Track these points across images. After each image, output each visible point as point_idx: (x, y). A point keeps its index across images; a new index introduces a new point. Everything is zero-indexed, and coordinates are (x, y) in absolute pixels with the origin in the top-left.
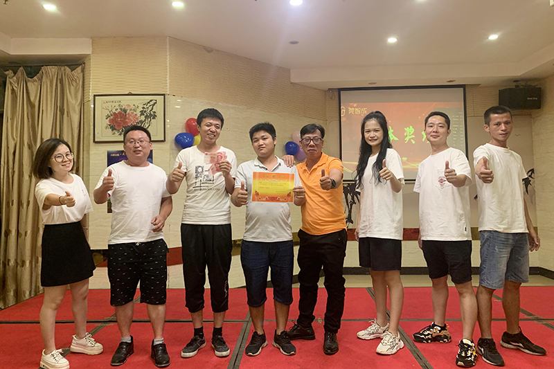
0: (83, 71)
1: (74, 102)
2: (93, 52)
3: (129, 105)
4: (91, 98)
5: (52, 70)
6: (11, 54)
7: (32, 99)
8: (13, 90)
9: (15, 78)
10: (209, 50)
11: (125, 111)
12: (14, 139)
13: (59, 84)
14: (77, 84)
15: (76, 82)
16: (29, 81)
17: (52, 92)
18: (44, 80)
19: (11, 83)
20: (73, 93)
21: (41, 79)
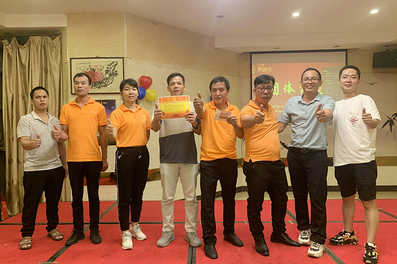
0: (60, 39)
1: (55, 64)
2: (68, 25)
3: (96, 66)
4: (68, 60)
5: (37, 39)
6: (7, 26)
8: (9, 54)
9: (10, 45)
10: (155, 23)
11: (94, 70)
12: (11, 92)
13: (43, 50)
14: (57, 50)
15: (56, 48)
16: (20, 48)
17: (38, 56)
18: (32, 45)
19: (7, 49)
20: (54, 56)
21: (29, 46)
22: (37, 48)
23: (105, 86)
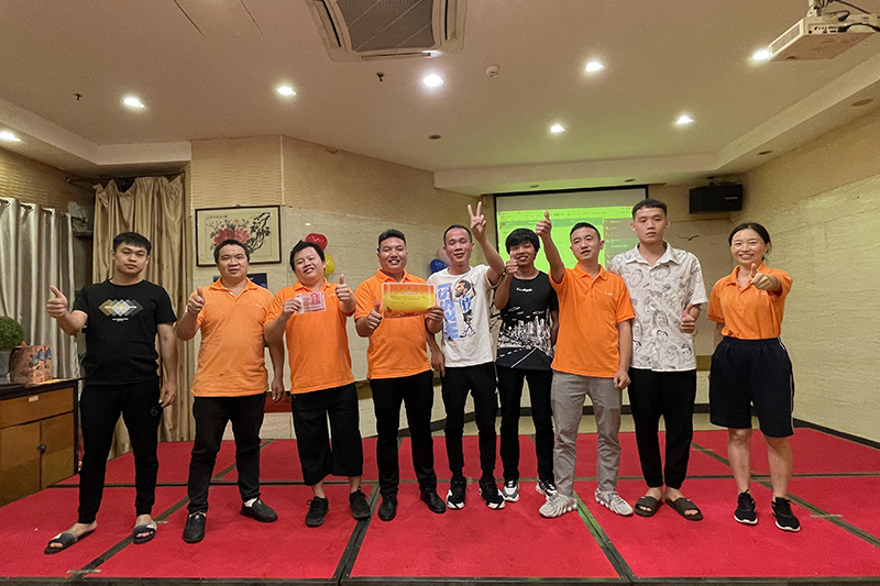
0: (183, 181)
1: (173, 219)
2: (193, 158)
3: (236, 221)
4: (193, 213)
5: (148, 182)
6: (100, 164)
7: (126, 217)
8: (103, 207)
9: (105, 193)
10: (333, 151)
11: (233, 227)
13: (156, 199)
14: (177, 198)
15: (175, 195)
16: (121, 195)
18: (138, 194)
19: (100, 199)
20: (172, 207)
21: (134, 193)
22: (147, 196)
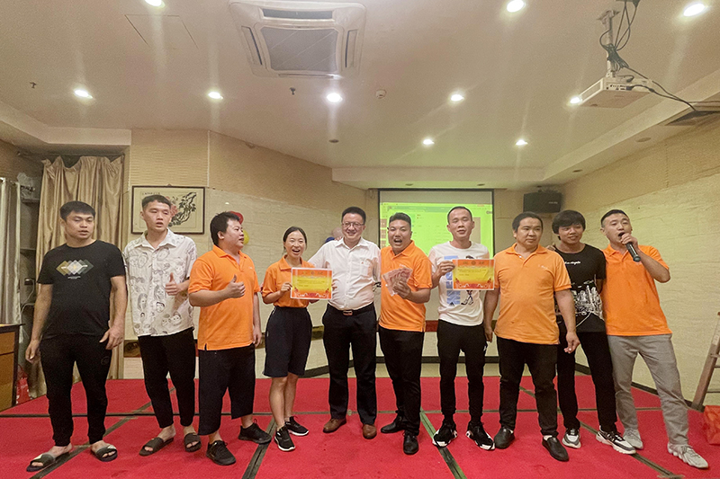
0: (122, 162)
1: (112, 193)
2: (132, 144)
4: (130, 189)
5: (92, 160)
6: (49, 142)
7: (70, 189)
8: (50, 179)
9: (52, 167)
10: (252, 146)
12: (50, 229)
13: (98, 175)
14: (117, 175)
15: (115, 173)
16: (67, 170)
17: (90, 182)
18: (82, 170)
19: (48, 172)
20: (112, 183)
21: (79, 169)
22: (90, 172)
23: (179, 223)
